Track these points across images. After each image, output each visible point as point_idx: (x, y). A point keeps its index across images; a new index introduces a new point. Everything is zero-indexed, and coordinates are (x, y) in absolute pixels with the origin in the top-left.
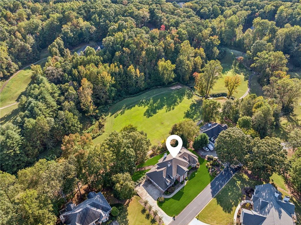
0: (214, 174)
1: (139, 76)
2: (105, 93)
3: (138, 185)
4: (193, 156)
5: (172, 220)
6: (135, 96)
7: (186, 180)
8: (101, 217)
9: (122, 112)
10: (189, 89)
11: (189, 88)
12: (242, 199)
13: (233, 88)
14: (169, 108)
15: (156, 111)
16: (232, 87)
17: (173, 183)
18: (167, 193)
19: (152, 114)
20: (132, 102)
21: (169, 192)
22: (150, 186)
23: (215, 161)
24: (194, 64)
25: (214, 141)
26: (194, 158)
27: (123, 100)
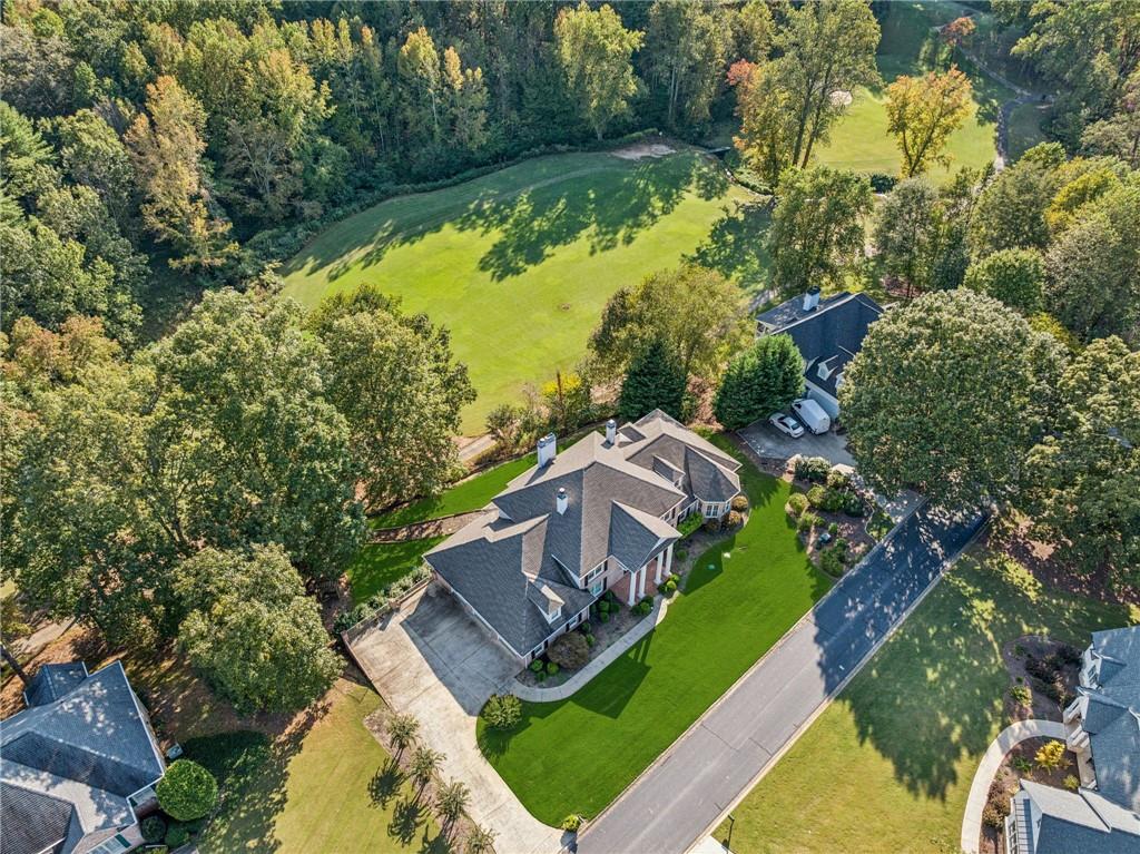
0: (833, 563)
1: (457, 86)
2: (283, 163)
3: (374, 623)
4: (710, 455)
5: (560, 847)
6: (443, 187)
7: (664, 591)
8: (71, 837)
9: (369, 254)
10: (711, 161)
11: (709, 156)
12: (1012, 711)
13: (928, 142)
14: (608, 237)
15: (542, 251)
16: (922, 136)
17: (585, 612)
18: (545, 668)
19: (521, 264)
20: (424, 212)
21: (558, 665)
22: (445, 624)
23: (836, 486)
24: (736, 37)
25: (832, 379)
26: (718, 465)
27: (379, 205)
